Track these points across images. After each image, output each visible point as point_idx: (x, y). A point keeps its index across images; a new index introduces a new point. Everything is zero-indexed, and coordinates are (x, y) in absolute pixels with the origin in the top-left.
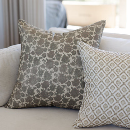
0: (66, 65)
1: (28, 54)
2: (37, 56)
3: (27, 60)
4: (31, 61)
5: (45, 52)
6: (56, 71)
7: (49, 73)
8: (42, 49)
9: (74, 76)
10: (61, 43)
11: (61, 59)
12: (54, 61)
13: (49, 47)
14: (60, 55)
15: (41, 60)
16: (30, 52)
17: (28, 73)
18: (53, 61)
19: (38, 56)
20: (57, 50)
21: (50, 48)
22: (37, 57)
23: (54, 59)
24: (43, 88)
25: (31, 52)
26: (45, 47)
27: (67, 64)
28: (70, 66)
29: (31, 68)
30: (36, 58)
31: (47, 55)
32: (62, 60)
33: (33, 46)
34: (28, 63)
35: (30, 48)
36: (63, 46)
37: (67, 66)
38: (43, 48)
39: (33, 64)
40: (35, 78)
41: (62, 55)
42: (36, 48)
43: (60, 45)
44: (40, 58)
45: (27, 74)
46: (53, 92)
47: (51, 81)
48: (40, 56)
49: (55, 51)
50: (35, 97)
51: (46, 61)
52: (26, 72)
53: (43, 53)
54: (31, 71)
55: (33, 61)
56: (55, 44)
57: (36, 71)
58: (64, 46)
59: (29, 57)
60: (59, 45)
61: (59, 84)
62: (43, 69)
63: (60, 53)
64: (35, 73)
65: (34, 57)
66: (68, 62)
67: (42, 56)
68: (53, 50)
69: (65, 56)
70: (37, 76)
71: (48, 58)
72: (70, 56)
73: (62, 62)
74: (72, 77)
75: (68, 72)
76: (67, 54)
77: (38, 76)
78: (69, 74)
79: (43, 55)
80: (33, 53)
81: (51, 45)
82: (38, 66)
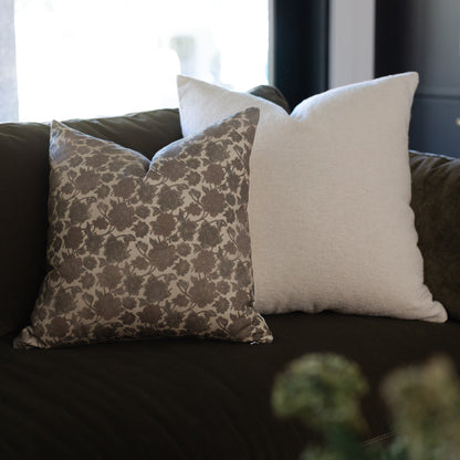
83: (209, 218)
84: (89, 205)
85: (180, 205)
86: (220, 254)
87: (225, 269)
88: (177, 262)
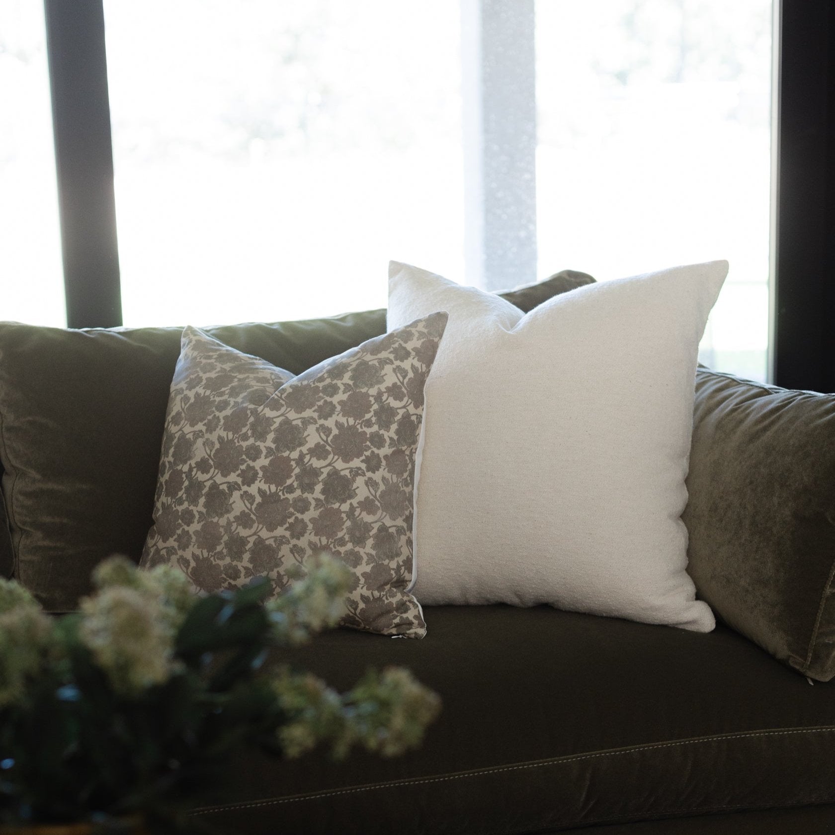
83: (340, 465)
84: (195, 442)
85: (301, 444)
86: (351, 513)
87: (357, 534)
88: (291, 520)
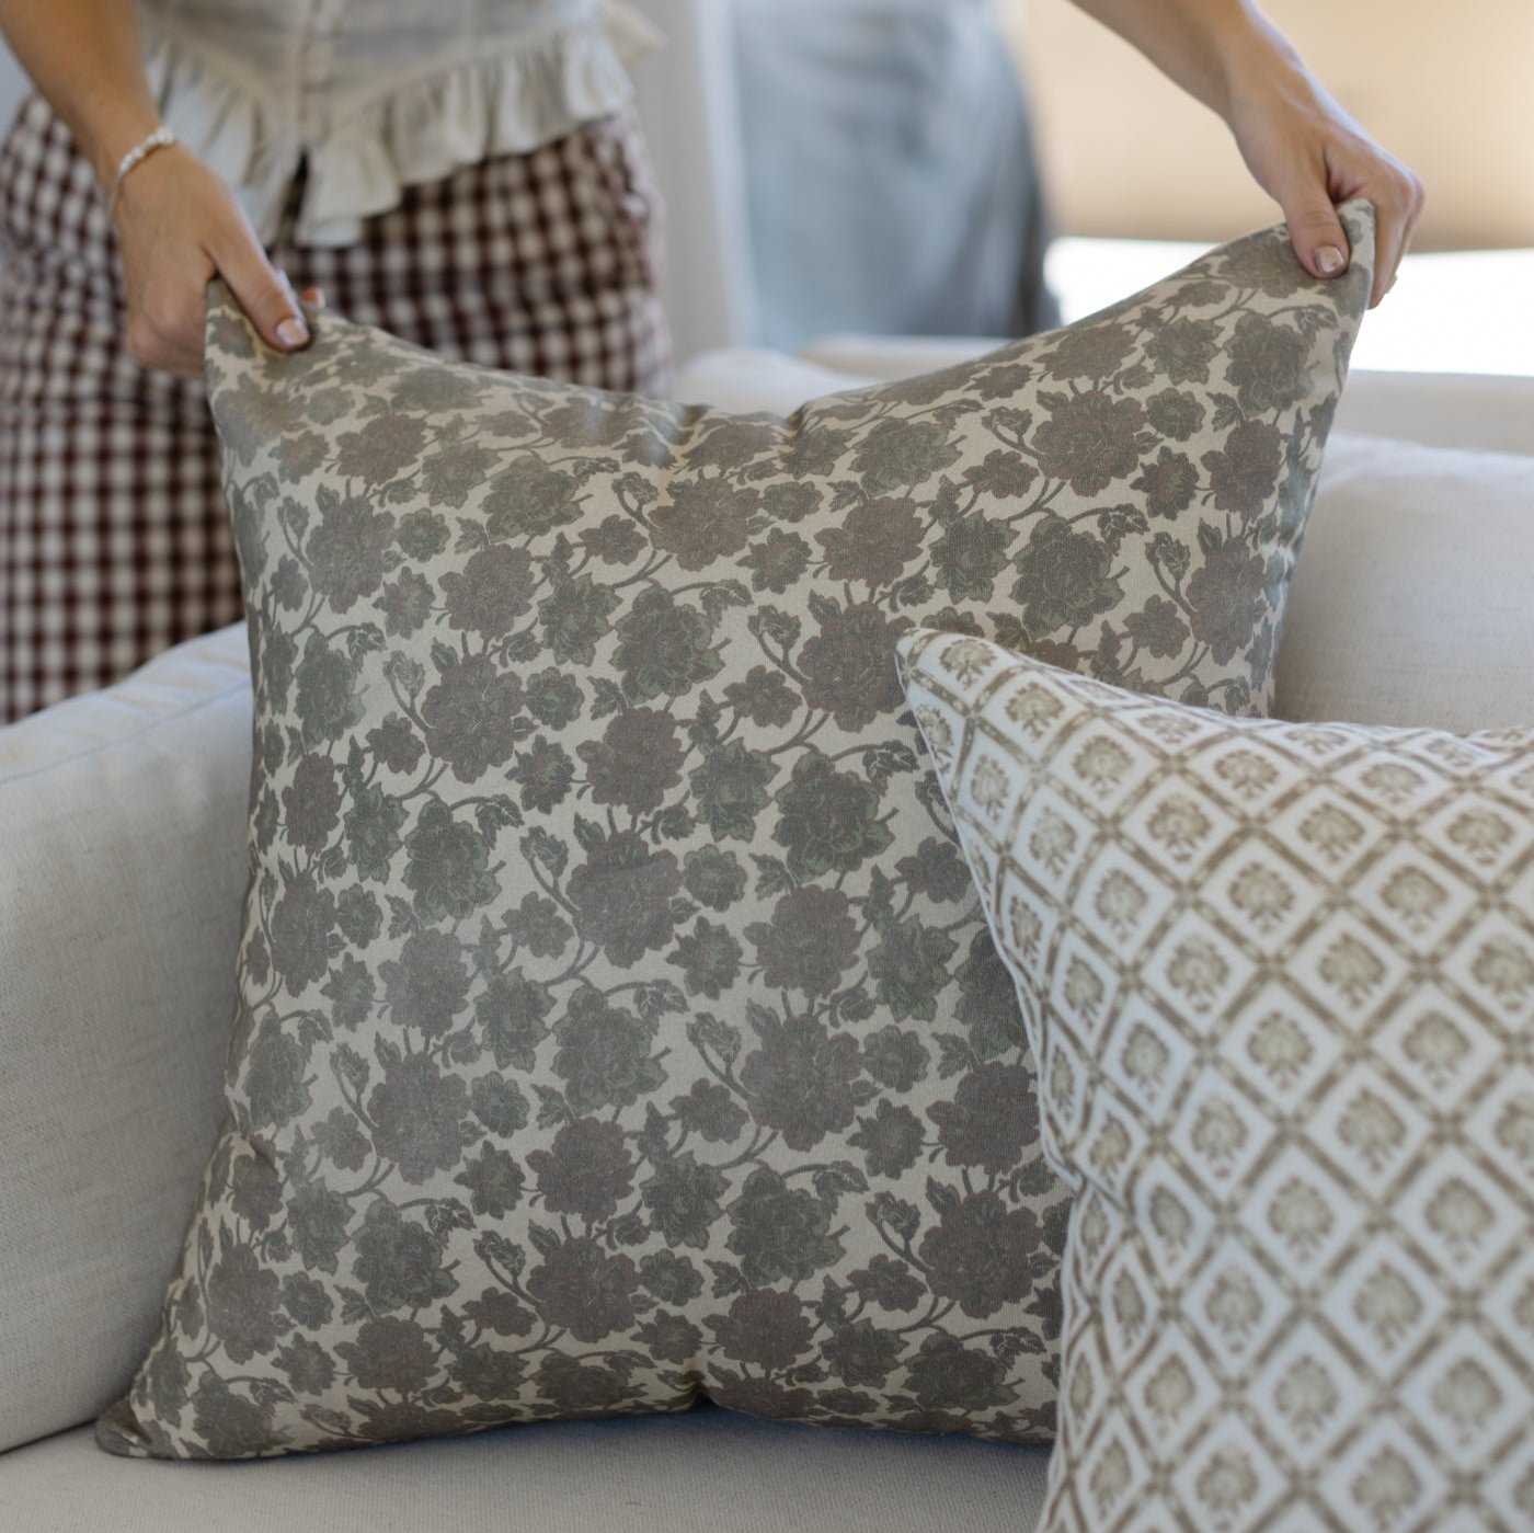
0: (837, 900)
1: (340, 753)
2: (450, 789)
3: (333, 836)
4: (374, 862)
5: (550, 735)
6: (715, 982)
7: (617, 1020)
8: (508, 691)
9: (962, 1031)
10: (764, 597)
11: (768, 819)
12: (680, 848)
13: (603, 662)
14: (753, 768)
15: (508, 839)
16: (360, 732)
17: (353, 1016)
18: (669, 844)
19: (469, 790)
20: (716, 688)
21: (617, 677)
22: (449, 800)
23: (677, 823)
24: (550, 1206)
25: (373, 736)
26: (546, 659)
27: (857, 883)
28: (897, 901)
29: (384, 949)
30: (437, 813)
31: (581, 770)
32: (784, 833)
33: (394, 642)
34: (337, 885)
35: (358, 684)
36: (784, 627)
37: (855, 912)
38: (525, 670)
39: (409, 896)
40: (444, 1083)
41: (788, 761)
42: (433, 678)
43: (753, 624)
44: (496, 813)
45: (341, 1034)
46: (697, 1259)
47: (656, 1123)
48: (496, 782)
49: (686, 707)
50: (469, 1329)
51: (578, 856)
52: (326, 1006)
53: (524, 747)
54: (381, 987)
55: (400, 861)
56: (687, 615)
57: (451, 992)
58: (811, 629)
59: (348, 803)
60: (734, 620)
61: (766, 1157)
62: (537, 968)
63: (756, 737)
64: (434, 1022)
65: (415, 806)
66: (872, 847)
67: (515, 791)
68: (657, 704)
69: (816, 769)
70: (468, 1056)
71: (595, 813)
72: (890, 767)
73: (781, 853)
74: (936, 1053)
75: (872, 987)
76: (855, 739)
77: (486, 1063)
78: (882, 1017)
79: (526, 771)
80: (393, 745)
81: (625, 626)
82: (469, 930)
